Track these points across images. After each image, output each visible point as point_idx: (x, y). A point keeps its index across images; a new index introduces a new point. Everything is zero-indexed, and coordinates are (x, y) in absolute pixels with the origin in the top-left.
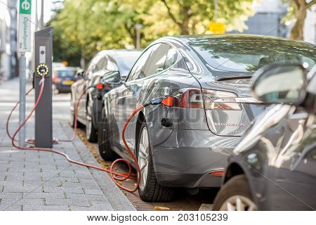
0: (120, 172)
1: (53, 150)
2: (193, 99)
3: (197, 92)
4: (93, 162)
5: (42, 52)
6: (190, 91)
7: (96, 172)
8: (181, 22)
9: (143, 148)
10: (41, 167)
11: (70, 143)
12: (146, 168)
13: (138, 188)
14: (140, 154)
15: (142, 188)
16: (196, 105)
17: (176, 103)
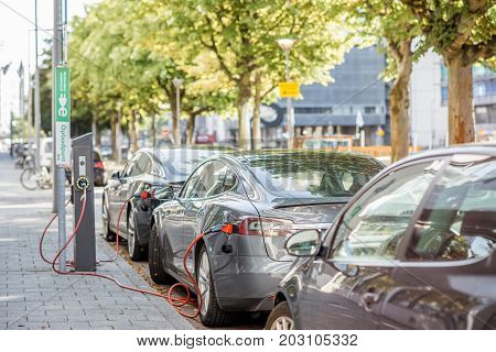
0: (177, 297)
1: (97, 273)
2: (252, 227)
3: (255, 220)
4: (146, 286)
5: (82, 163)
6: (249, 219)
7: (152, 298)
8: (238, 77)
9: (203, 273)
10: (93, 294)
11: (113, 264)
12: (208, 293)
13: (199, 313)
14: (200, 278)
15: (204, 313)
16: (254, 232)
17: (235, 229)
